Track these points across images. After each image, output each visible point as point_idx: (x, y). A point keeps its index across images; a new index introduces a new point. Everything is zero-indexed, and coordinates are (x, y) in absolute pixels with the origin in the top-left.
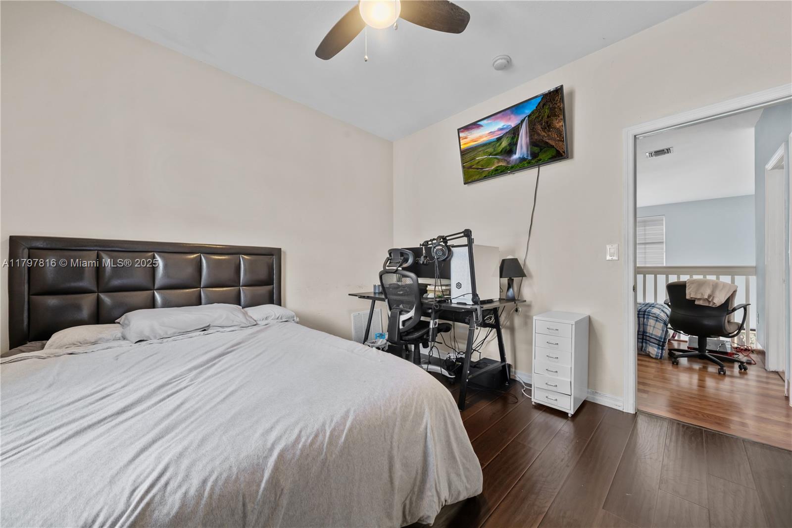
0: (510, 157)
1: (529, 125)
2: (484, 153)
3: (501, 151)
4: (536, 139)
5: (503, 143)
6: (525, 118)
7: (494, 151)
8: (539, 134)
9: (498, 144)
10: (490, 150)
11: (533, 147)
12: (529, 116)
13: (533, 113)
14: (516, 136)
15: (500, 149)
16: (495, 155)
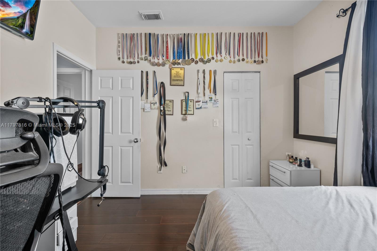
0: (22, 30)
1: (30, 15)
2: (11, 24)
3: (19, 25)
4: (32, 24)
5: (20, 21)
6: (29, 10)
7: (16, 24)
8: (33, 21)
9: (18, 21)
10: (14, 23)
11: (31, 28)
12: (30, 9)
13: (31, 8)
14: (25, 19)
15: (18, 24)
16: (16, 27)
